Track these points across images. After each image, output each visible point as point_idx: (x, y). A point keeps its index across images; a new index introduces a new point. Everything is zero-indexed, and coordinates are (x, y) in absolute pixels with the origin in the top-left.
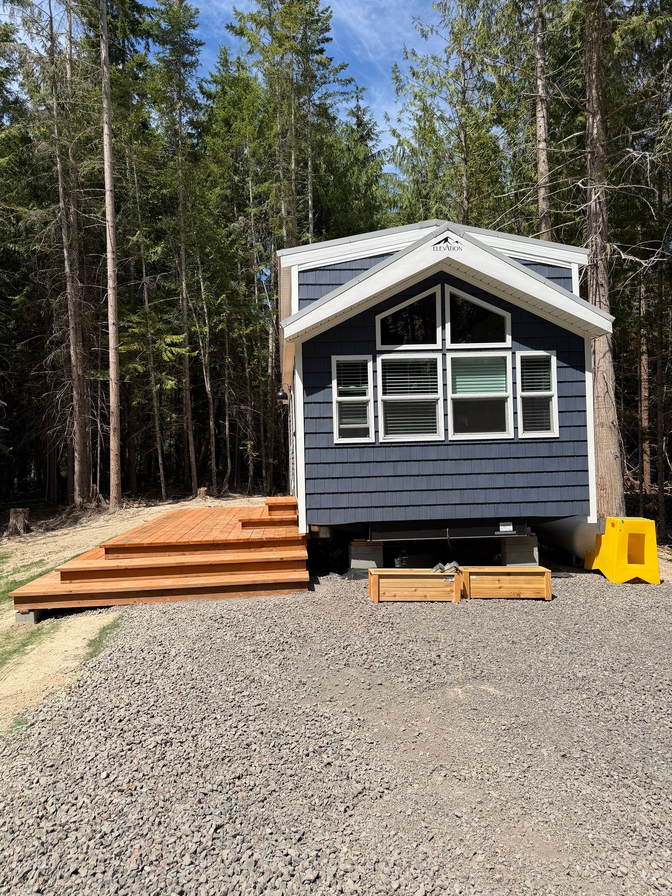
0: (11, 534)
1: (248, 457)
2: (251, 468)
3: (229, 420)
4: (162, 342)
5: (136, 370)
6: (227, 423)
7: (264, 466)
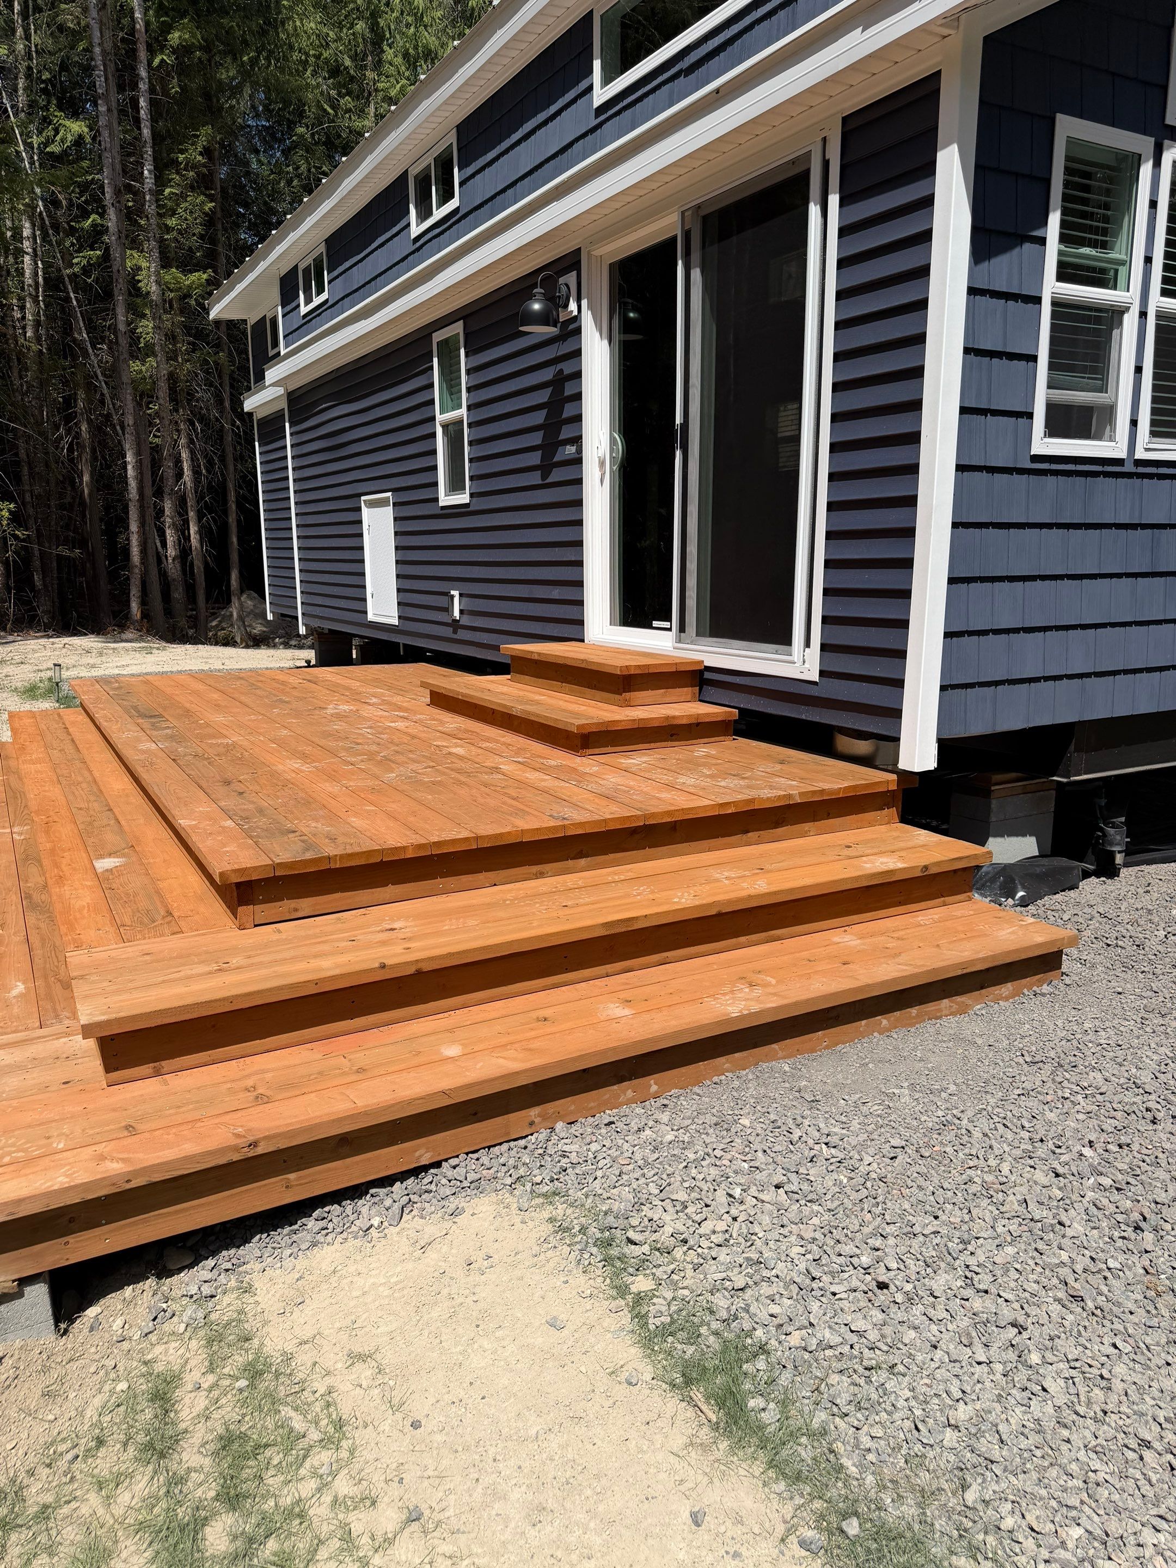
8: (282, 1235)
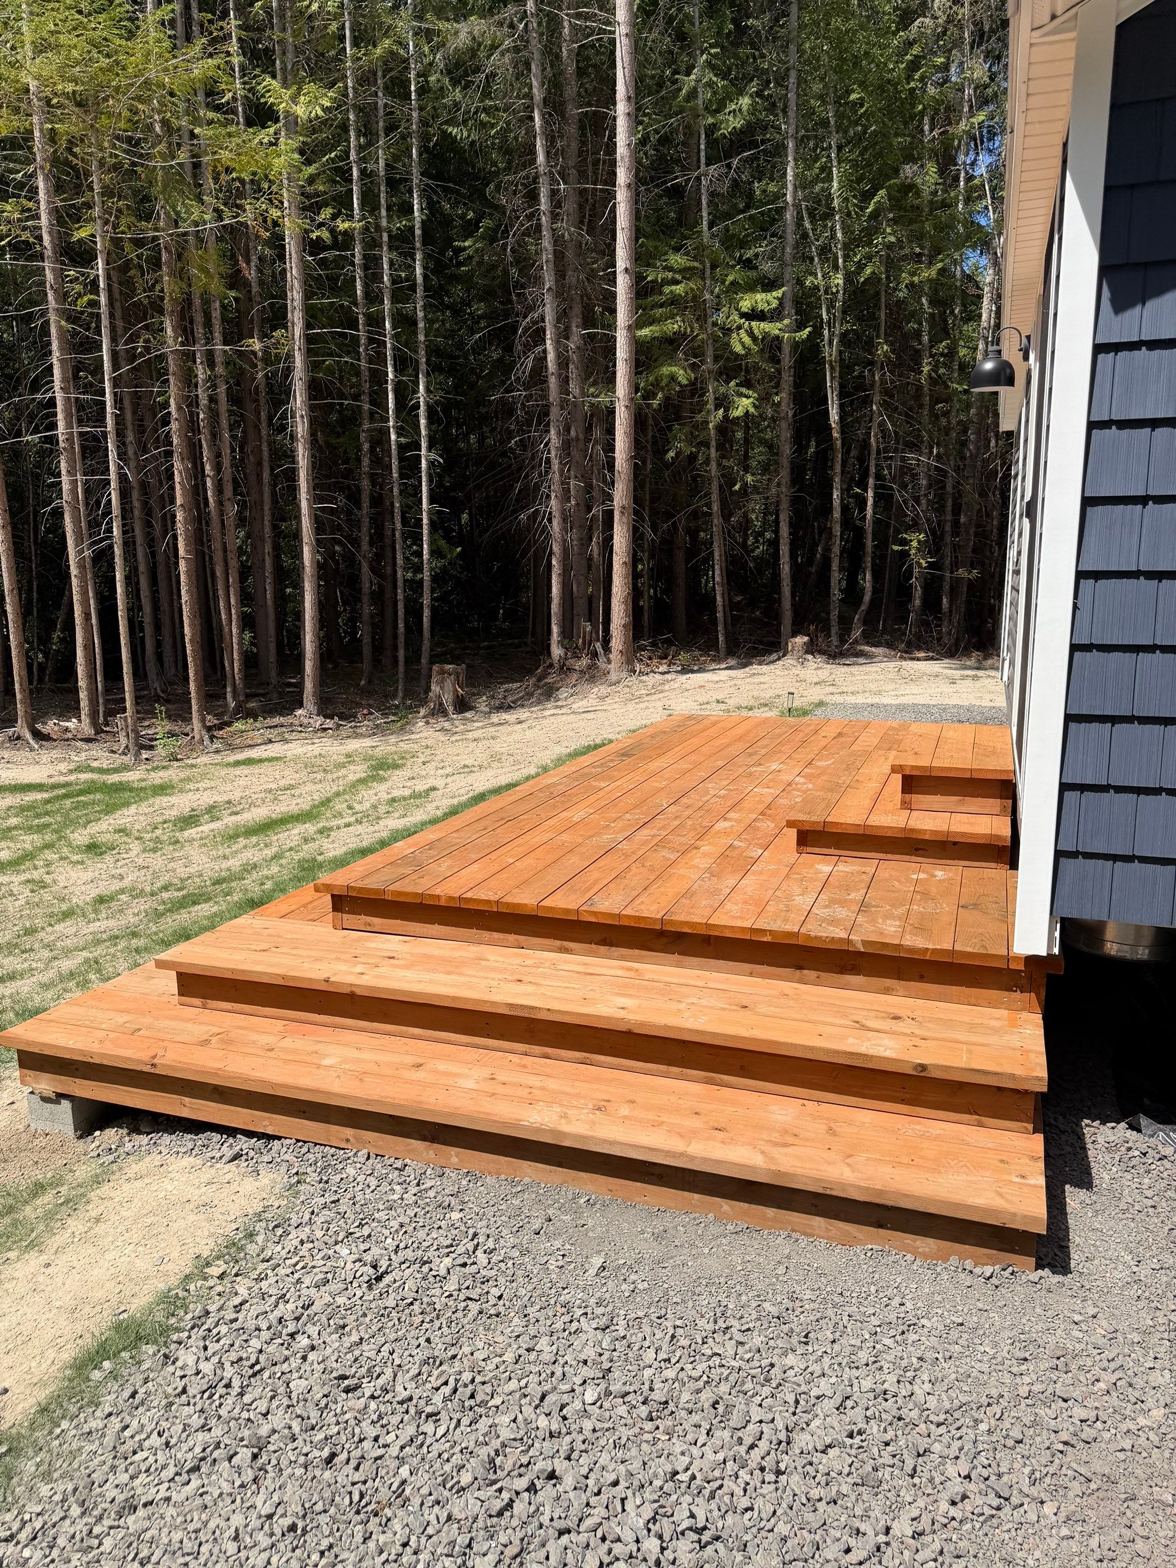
0: (432, 714)
1: (911, 566)
2: (918, 593)
3: (876, 487)
4: (733, 310)
5: (673, 378)
6: (870, 494)
7: (946, 587)
8: (188, 1140)
